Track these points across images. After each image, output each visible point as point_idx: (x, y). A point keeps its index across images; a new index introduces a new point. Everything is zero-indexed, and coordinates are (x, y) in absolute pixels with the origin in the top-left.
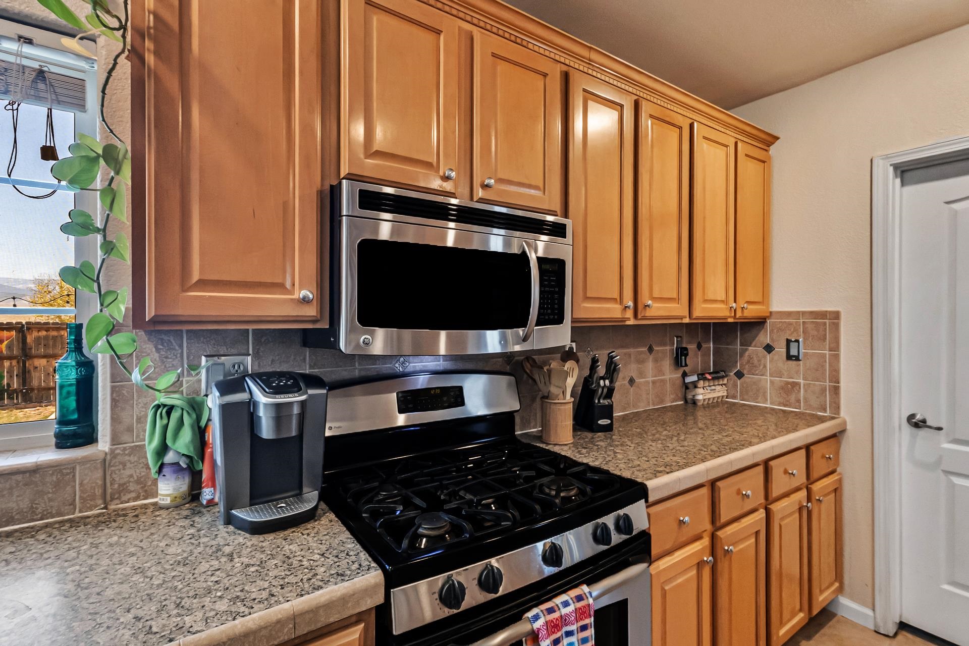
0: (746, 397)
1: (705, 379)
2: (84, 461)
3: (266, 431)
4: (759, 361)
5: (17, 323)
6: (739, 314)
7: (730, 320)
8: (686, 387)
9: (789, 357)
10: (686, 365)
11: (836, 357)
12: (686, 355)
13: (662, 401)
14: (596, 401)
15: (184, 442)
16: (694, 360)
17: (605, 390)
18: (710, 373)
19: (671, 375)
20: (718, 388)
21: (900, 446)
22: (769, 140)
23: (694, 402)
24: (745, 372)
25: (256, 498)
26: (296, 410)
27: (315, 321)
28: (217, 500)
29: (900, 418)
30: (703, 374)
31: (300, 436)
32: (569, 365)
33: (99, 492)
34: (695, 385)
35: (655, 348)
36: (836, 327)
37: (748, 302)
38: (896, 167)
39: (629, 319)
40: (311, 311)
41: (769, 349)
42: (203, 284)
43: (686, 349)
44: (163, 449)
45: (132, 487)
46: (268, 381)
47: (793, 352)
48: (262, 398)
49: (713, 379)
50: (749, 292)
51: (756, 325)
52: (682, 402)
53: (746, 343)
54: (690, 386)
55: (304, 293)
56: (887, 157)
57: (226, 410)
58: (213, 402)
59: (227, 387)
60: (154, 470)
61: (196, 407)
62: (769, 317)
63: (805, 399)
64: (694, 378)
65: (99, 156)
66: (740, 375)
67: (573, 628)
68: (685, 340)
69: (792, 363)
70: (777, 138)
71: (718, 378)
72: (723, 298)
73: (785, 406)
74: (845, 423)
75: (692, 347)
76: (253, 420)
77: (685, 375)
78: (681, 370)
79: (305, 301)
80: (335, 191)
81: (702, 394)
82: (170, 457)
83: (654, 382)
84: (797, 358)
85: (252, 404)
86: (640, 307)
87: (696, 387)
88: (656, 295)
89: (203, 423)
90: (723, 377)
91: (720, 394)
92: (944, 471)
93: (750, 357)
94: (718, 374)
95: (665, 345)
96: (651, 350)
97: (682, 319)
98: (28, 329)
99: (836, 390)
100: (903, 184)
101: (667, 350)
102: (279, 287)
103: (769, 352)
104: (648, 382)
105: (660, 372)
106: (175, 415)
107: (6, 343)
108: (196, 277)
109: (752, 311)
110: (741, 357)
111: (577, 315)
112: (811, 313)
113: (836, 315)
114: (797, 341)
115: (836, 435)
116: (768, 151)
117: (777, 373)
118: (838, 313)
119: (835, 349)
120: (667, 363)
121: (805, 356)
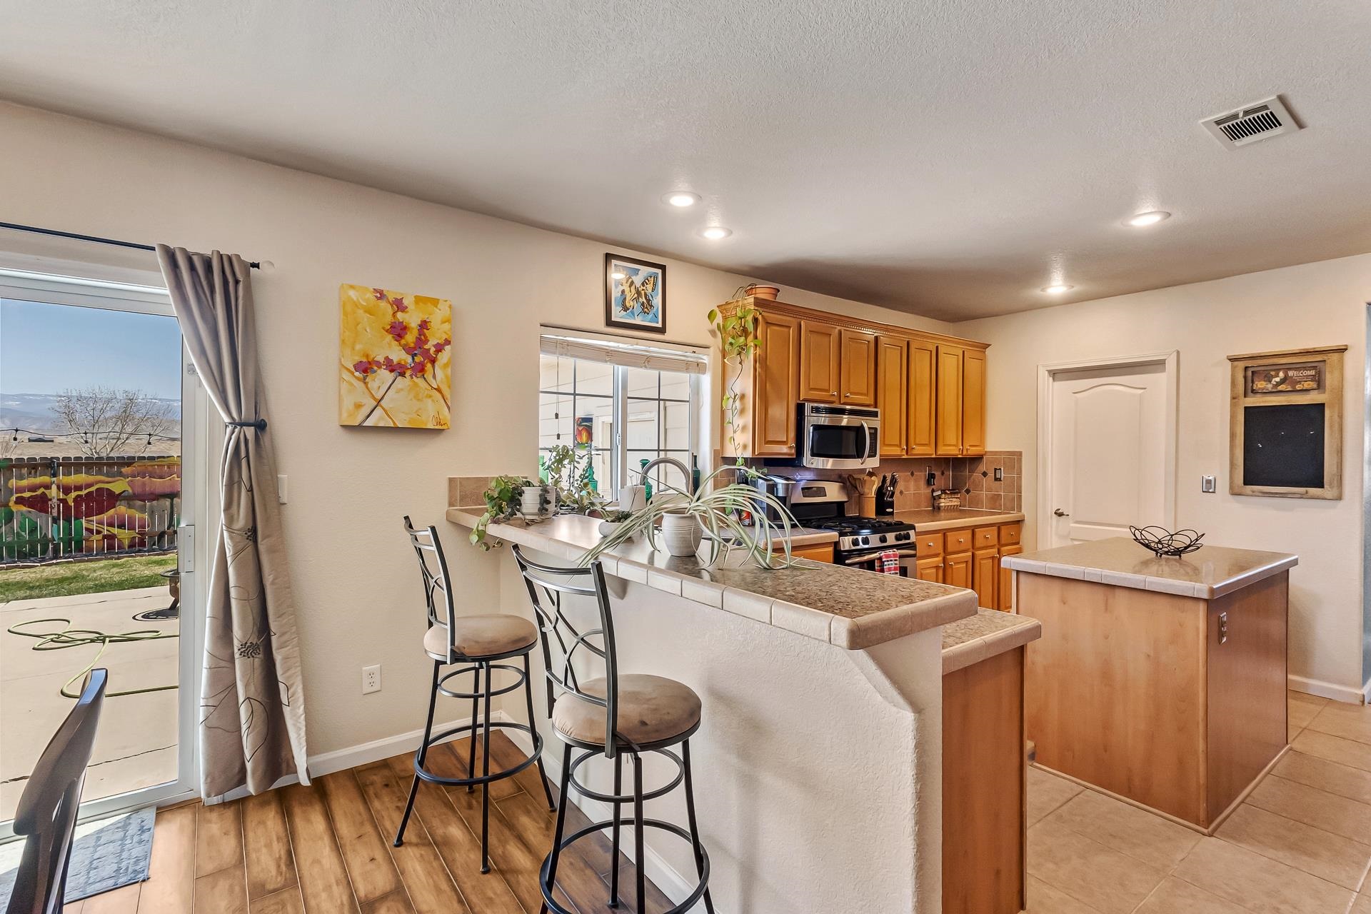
0: (971, 506)
1: (946, 493)
4: (979, 482)
6: (965, 453)
7: (959, 456)
8: (934, 498)
9: (996, 479)
10: (934, 484)
11: (1020, 478)
12: (934, 478)
13: (919, 506)
14: (886, 499)
16: (939, 481)
17: (890, 492)
18: (949, 490)
19: (925, 491)
20: (954, 500)
21: (1051, 527)
22: (985, 346)
23: (939, 508)
24: (971, 490)
27: (793, 455)
29: (1051, 512)
30: (944, 490)
32: (873, 478)
34: (939, 497)
35: (915, 473)
36: (1020, 460)
37: (970, 446)
38: (1049, 372)
39: (904, 455)
40: (793, 451)
41: (985, 474)
42: (769, 442)
43: (934, 474)
47: (998, 476)
48: (780, 482)
49: (951, 493)
50: (971, 439)
51: (977, 459)
53: (972, 471)
54: (936, 498)
55: (791, 444)
56: (1045, 366)
62: (985, 454)
63: (1004, 504)
64: (939, 493)
66: (968, 491)
68: (933, 469)
69: (997, 483)
70: (990, 345)
71: (954, 493)
72: (955, 443)
73: (993, 509)
74: (1023, 516)
75: (938, 474)
77: (933, 491)
78: (931, 488)
79: (793, 448)
81: (943, 503)
83: (914, 495)
84: (1000, 480)
86: (910, 449)
87: (940, 498)
88: (917, 442)
90: (957, 493)
91: (956, 504)
92: (1072, 539)
93: (974, 480)
94: (954, 491)
95: (922, 471)
96: (912, 474)
99: (1020, 497)
100: (1054, 380)
101: (922, 475)
102: (785, 442)
103: (985, 477)
104: (911, 494)
105: (918, 488)
108: (767, 439)
109: (973, 451)
110: (968, 480)
111: (882, 453)
112: (1008, 452)
113: (1020, 454)
114: (1000, 469)
115: (1018, 522)
116: (984, 352)
117: (989, 489)
118: (1021, 452)
119: (1020, 473)
120: (922, 483)
121: (1004, 478)
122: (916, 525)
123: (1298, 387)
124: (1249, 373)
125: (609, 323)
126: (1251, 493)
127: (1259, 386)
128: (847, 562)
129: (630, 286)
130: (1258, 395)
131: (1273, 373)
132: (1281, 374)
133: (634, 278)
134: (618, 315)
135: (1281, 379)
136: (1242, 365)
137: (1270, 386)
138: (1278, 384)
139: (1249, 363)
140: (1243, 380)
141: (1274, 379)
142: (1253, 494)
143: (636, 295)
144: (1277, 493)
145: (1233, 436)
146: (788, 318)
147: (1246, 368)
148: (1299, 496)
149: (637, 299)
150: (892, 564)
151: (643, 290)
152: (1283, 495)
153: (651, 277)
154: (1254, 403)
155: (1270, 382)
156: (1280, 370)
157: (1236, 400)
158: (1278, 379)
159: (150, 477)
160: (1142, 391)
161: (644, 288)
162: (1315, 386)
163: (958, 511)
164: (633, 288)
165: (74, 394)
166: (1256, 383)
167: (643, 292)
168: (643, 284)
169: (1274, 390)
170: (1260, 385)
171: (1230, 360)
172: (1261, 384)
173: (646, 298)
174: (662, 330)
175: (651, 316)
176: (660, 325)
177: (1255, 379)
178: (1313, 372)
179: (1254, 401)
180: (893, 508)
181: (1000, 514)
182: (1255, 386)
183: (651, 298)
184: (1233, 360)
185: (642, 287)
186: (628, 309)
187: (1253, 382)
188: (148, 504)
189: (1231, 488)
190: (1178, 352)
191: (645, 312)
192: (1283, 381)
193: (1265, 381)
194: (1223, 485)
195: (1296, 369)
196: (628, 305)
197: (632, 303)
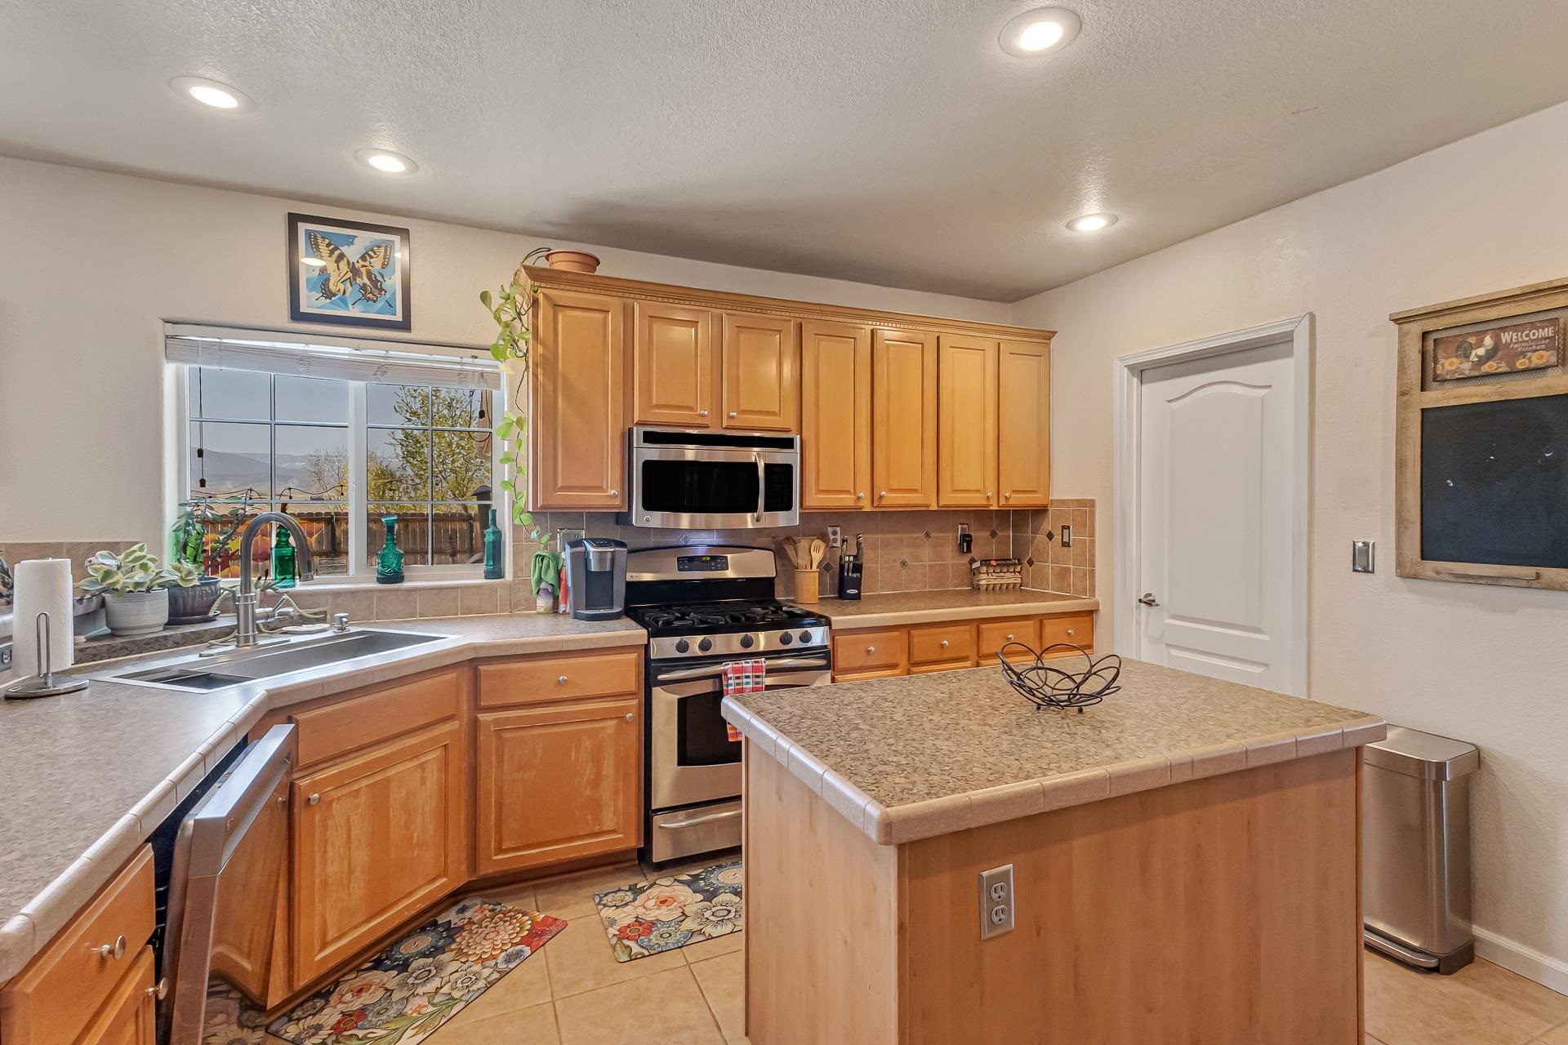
0: (1036, 584)
1: (989, 565)
2: (499, 584)
3: (593, 568)
4: (1044, 548)
5: (326, 514)
6: (1003, 502)
8: (971, 572)
9: (1064, 544)
10: (971, 551)
11: (1093, 542)
12: (969, 542)
13: (942, 584)
14: (846, 574)
15: (550, 577)
16: (980, 546)
17: (851, 565)
18: (997, 560)
19: (954, 561)
20: (1005, 575)
21: (1138, 623)
22: (1050, 335)
23: (979, 587)
24: (1034, 560)
25: (588, 607)
26: (609, 556)
27: (620, 508)
28: (568, 611)
29: (1137, 599)
30: (986, 561)
31: (611, 573)
33: (508, 602)
34: (979, 570)
35: (932, 534)
36: (1092, 514)
37: (1016, 493)
38: (1131, 368)
40: (617, 502)
41: (1050, 535)
42: (563, 488)
43: (970, 536)
44: (540, 580)
45: (523, 602)
46: (597, 542)
47: (1066, 539)
48: (591, 549)
49: (1000, 565)
51: (1040, 512)
52: (970, 588)
53: (1035, 531)
54: (976, 572)
55: (613, 492)
56: (1122, 360)
57: (573, 555)
58: (566, 556)
59: (573, 544)
60: (535, 591)
61: (556, 558)
62: (1048, 505)
63: (1074, 583)
64: (979, 564)
65: (513, 422)
66: (1031, 562)
67: (750, 674)
68: (967, 527)
69: (1065, 549)
70: (1056, 332)
71: (1005, 565)
72: (980, 487)
73: (1061, 591)
74: (1098, 604)
75: (983, 535)
76: (587, 561)
77: (973, 561)
78: (968, 557)
79: (615, 496)
80: (630, 431)
81: (984, 580)
82: (543, 585)
83: (931, 566)
84: (1068, 544)
85: (586, 553)
86: (876, 497)
87: (980, 572)
88: (893, 486)
89: (560, 567)
91: (1008, 581)
92: (1167, 645)
93: (1038, 545)
94: (1005, 562)
95: (946, 531)
96: (928, 536)
97: (928, 507)
98: (337, 520)
99: (1093, 572)
100: (1141, 381)
101: (948, 537)
102: (599, 488)
103: (1050, 539)
104: (925, 566)
105: (940, 557)
106: (545, 561)
107: (315, 536)
108: (560, 484)
109: (1024, 500)
110: (1032, 543)
111: (809, 502)
112: (1078, 501)
113: (1092, 503)
114: (1069, 527)
115: (1091, 613)
116: (1048, 345)
117: (1056, 560)
118: (1093, 500)
119: (1092, 535)
120: (949, 551)
121: (1073, 542)
122: (833, 619)
123: (1520, 364)
124: (1430, 345)
125: (296, 315)
126: (1434, 575)
127: (1447, 367)
128: (660, 677)
129: (337, 261)
130: (1448, 386)
131: (1472, 340)
132: (1488, 341)
133: (344, 249)
134: (310, 302)
135: (1487, 351)
136: (1416, 329)
137: (1466, 366)
138: (1482, 361)
139: (1430, 324)
140: (1419, 357)
141: (1474, 353)
142: (1439, 577)
143: (350, 275)
144: (1481, 577)
145: (1401, 465)
146: (605, 298)
147: (1425, 335)
148: (1525, 583)
149: (352, 281)
150: (748, 683)
151: (363, 266)
152: (1493, 581)
153: (379, 247)
154: (1438, 400)
155: (1467, 357)
156: (1485, 332)
157: (1407, 397)
158: (1481, 351)
159: (262, 536)
160: (1267, 390)
161: (367, 263)
162: (1554, 360)
163: (1015, 591)
164: (343, 265)
165: (323, 453)
166: (1442, 361)
167: (363, 270)
168: (363, 258)
169: (1476, 373)
170: (1448, 365)
171: (1395, 321)
172: (1451, 364)
173: (370, 278)
174: (405, 325)
175: (380, 304)
176: (399, 317)
177: (1440, 353)
178: (1548, 332)
179: (1439, 397)
180: (859, 588)
181: (1069, 598)
182: (1439, 366)
183: (379, 278)
184: (1399, 320)
185: (361, 263)
186: (335, 295)
187: (1436, 361)
188: (260, 563)
189: (1400, 564)
190: (1312, 317)
191: (369, 299)
192: (1491, 354)
193: (1457, 357)
194: (1385, 558)
195: (1516, 328)
196: (332, 288)
197: (342, 287)
